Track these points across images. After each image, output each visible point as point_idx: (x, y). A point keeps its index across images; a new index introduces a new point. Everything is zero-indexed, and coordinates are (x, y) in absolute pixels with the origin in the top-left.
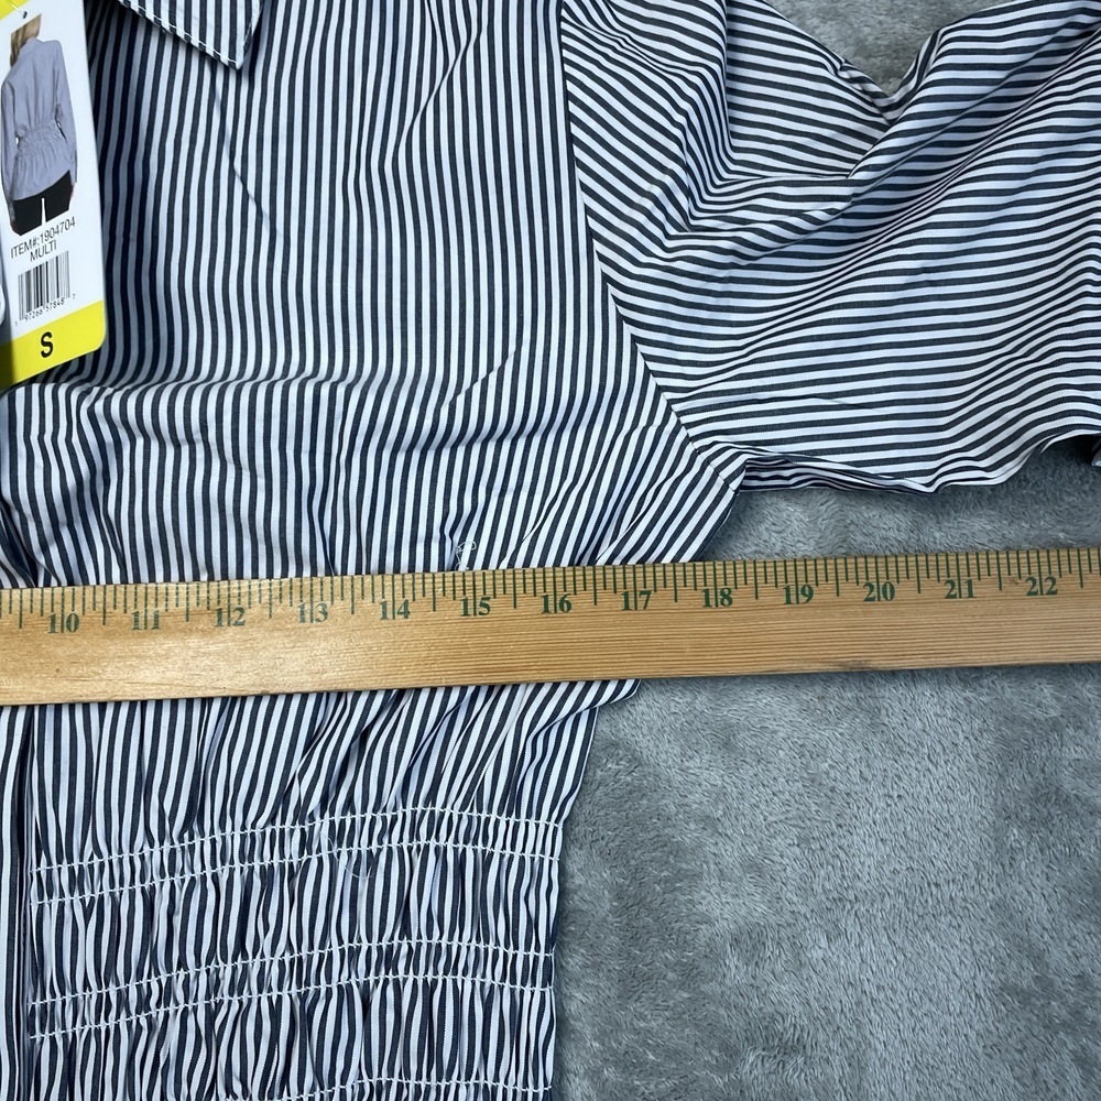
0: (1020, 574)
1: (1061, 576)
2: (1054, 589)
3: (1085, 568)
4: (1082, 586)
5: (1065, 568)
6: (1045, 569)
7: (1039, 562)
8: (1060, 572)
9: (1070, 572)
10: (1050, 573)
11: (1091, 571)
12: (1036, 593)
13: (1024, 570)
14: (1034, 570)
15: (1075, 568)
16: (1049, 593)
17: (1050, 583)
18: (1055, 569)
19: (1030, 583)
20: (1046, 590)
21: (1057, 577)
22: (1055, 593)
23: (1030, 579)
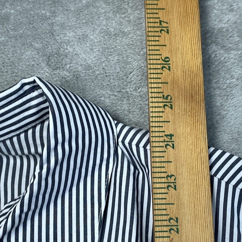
0: (167, 237)
1: (168, 215)
2: (175, 219)
3: (164, 201)
4: (173, 204)
5: (164, 212)
6: (165, 223)
7: (161, 226)
8: (166, 215)
9: (166, 209)
10: (166, 220)
11: (165, 199)
12: (178, 229)
13: (165, 234)
14: (165, 229)
15: (164, 207)
16: (177, 222)
17: (172, 221)
18: (165, 218)
19: (172, 231)
20: (176, 224)
21: (169, 217)
22: (177, 218)
23: (170, 232)
